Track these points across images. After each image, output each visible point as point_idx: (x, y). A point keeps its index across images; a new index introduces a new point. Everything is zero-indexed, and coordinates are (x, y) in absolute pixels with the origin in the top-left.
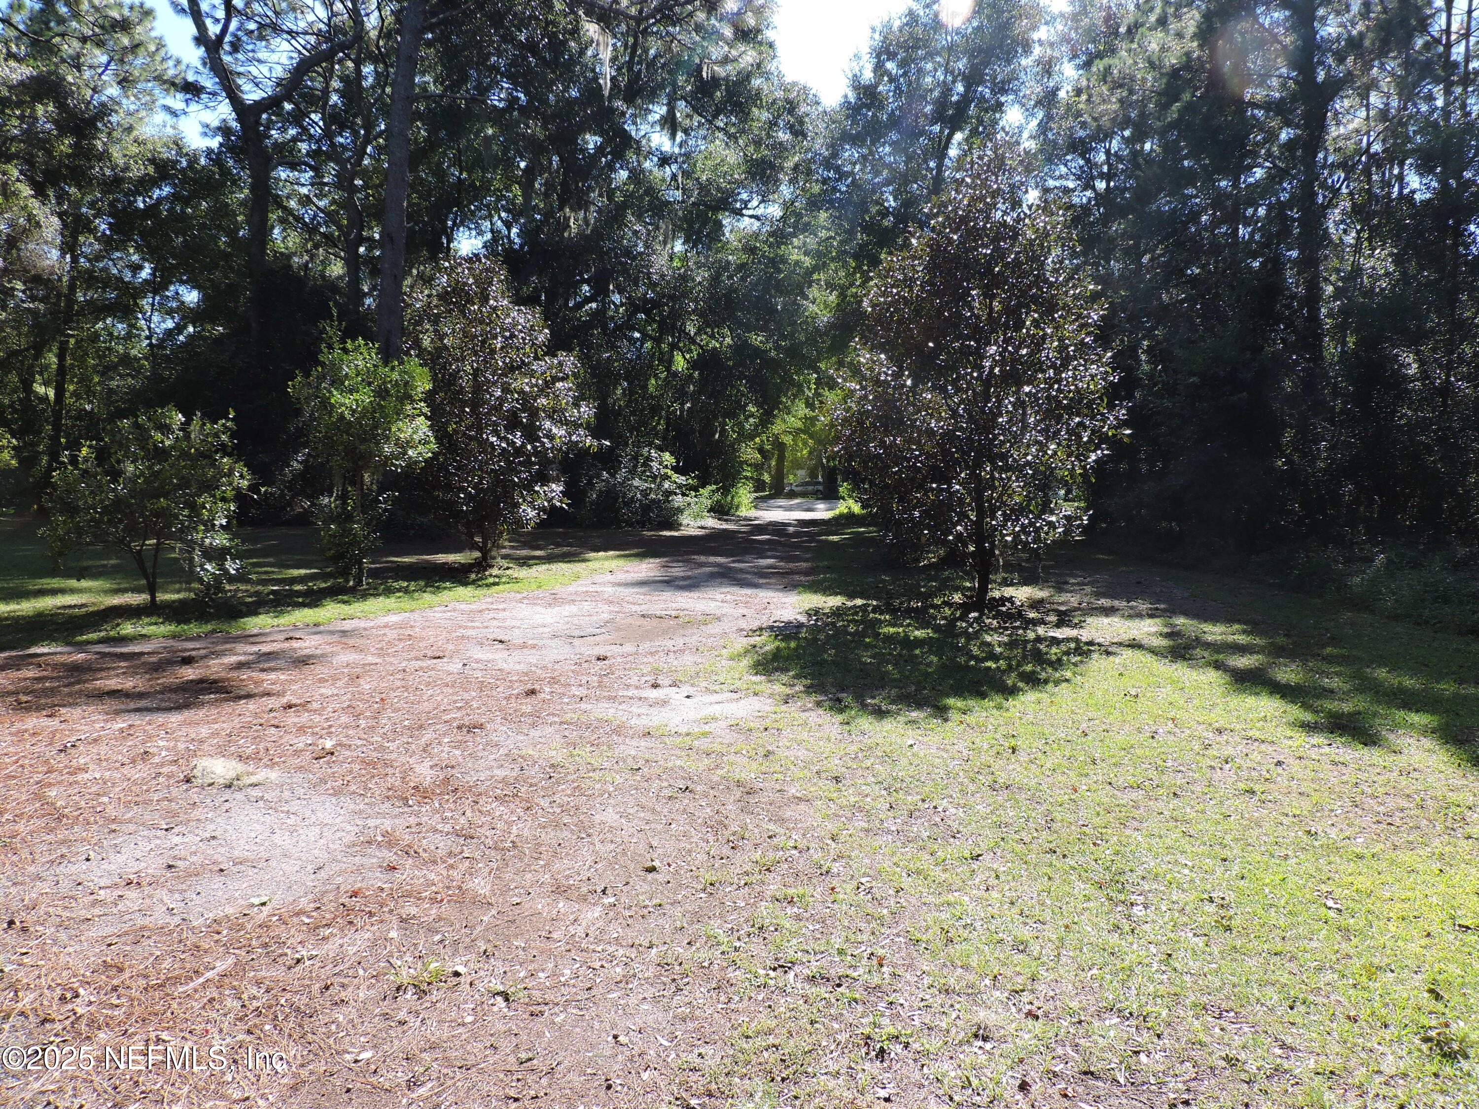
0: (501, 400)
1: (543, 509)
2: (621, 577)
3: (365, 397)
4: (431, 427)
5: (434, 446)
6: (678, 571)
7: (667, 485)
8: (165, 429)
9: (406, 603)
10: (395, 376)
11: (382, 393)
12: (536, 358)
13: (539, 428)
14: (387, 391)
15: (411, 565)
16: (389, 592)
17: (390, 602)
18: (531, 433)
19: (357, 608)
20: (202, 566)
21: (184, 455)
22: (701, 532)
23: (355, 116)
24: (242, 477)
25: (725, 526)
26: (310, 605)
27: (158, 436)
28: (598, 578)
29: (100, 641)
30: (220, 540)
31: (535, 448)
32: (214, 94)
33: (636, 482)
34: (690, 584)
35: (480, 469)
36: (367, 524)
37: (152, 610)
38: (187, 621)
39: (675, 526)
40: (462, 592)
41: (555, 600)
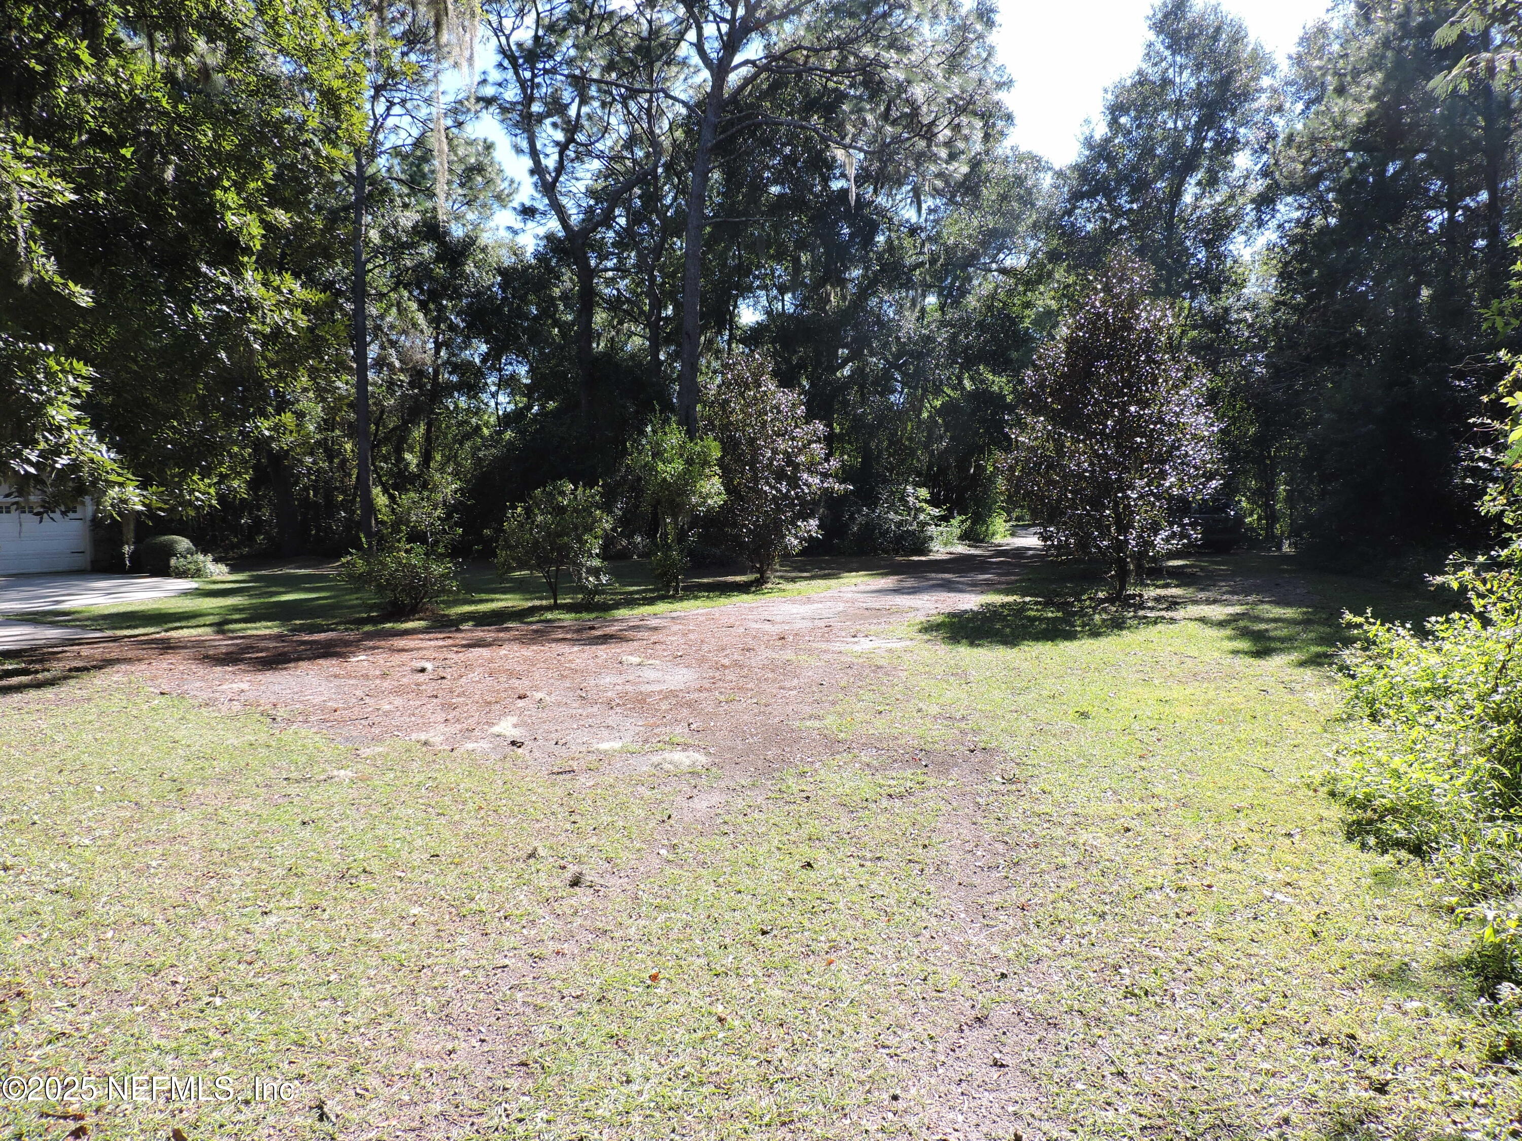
0: (771, 460)
1: (802, 539)
2: (862, 588)
3: (678, 466)
4: (722, 483)
5: (724, 497)
6: (910, 583)
7: (922, 517)
8: (562, 493)
9: (709, 603)
10: (698, 449)
11: (689, 462)
12: (796, 427)
13: (799, 479)
14: (692, 459)
15: (709, 584)
16: (696, 598)
17: (698, 603)
18: (794, 482)
19: (678, 606)
20: (587, 579)
21: (576, 510)
22: (948, 557)
23: (651, 213)
24: (607, 521)
25: (973, 551)
26: (648, 604)
27: (560, 499)
28: (843, 589)
29: (538, 622)
30: (596, 563)
31: (796, 494)
32: (544, 213)
33: (892, 515)
34: (913, 591)
35: (757, 510)
36: (682, 551)
37: (555, 607)
38: (581, 612)
39: (925, 551)
40: (745, 597)
41: (809, 600)
